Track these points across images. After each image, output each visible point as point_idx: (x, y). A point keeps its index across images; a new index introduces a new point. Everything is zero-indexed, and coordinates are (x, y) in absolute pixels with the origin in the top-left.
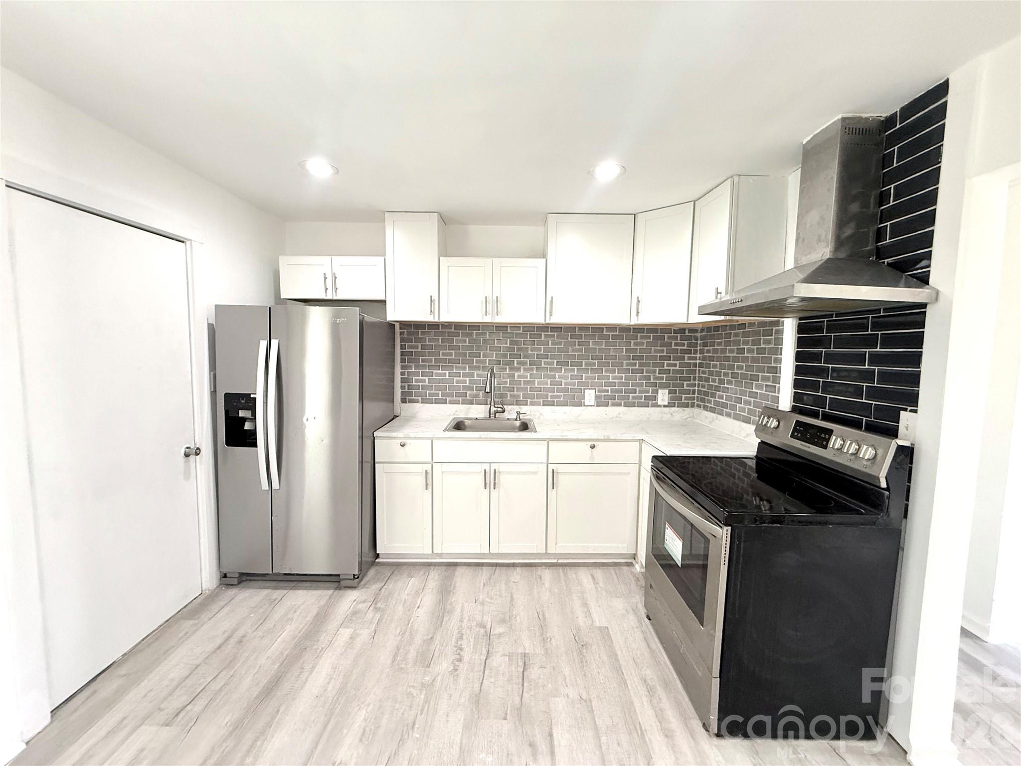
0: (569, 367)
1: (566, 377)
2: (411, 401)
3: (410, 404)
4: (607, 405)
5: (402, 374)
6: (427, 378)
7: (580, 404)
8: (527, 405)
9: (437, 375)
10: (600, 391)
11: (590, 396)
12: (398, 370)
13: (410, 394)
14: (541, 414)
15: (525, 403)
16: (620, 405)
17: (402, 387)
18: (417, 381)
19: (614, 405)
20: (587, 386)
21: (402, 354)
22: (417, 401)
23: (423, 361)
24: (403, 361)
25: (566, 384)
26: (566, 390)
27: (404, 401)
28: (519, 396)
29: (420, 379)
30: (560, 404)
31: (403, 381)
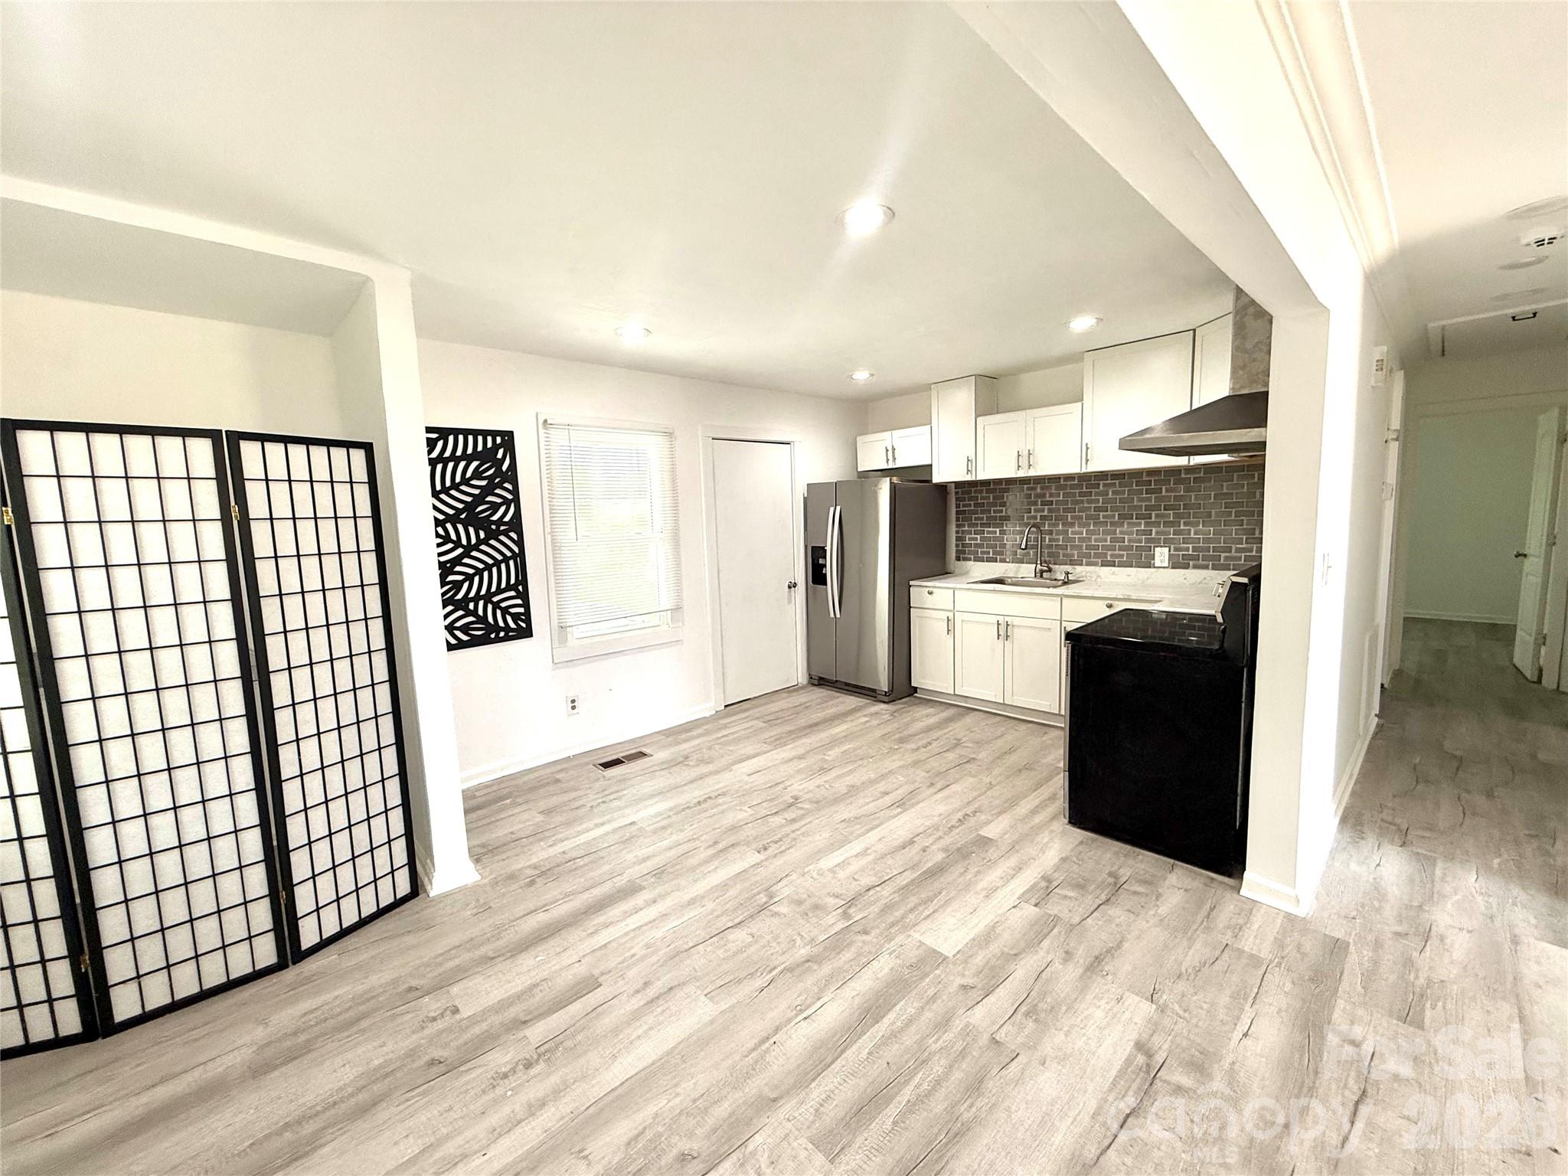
0: (1135, 521)
1: (1130, 533)
2: (965, 559)
3: (964, 562)
4: (1187, 567)
5: (957, 532)
6: (978, 536)
7: (1149, 565)
8: (1082, 565)
9: (989, 532)
10: (1176, 549)
11: (1162, 555)
12: (952, 529)
13: (964, 552)
14: (1099, 576)
15: (1080, 562)
16: (1206, 567)
17: (957, 546)
18: (970, 539)
19: (1196, 567)
20: (1157, 543)
21: (958, 513)
22: (970, 560)
23: (976, 519)
24: (958, 519)
25: (1129, 541)
26: (1130, 548)
27: (958, 559)
28: (1073, 555)
29: (973, 538)
30: (1122, 565)
31: (958, 539)
